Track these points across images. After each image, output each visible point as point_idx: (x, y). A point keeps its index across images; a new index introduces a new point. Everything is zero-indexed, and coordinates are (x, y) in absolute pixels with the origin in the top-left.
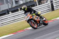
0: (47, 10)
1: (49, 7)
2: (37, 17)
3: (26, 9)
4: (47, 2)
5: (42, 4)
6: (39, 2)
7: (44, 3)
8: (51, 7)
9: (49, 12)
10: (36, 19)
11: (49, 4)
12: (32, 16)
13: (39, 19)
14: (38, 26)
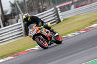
0: (17, 35)
1: (21, 30)
2: (47, 30)
3: (29, 19)
4: (17, 22)
5: (9, 25)
6: (5, 22)
7: (12, 24)
8: (24, 30)
9: (20, 38)
10: (46, 34)
11: (20, 24)
12: (40, 29)
13: (50, 34)
14: (49, 45)
